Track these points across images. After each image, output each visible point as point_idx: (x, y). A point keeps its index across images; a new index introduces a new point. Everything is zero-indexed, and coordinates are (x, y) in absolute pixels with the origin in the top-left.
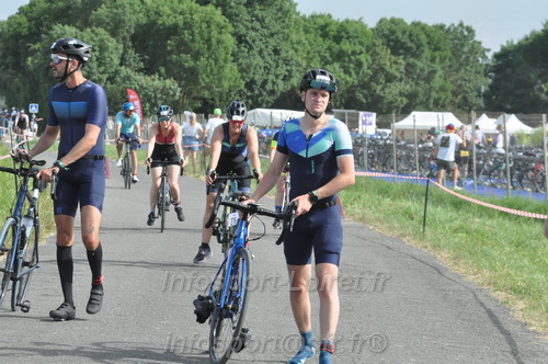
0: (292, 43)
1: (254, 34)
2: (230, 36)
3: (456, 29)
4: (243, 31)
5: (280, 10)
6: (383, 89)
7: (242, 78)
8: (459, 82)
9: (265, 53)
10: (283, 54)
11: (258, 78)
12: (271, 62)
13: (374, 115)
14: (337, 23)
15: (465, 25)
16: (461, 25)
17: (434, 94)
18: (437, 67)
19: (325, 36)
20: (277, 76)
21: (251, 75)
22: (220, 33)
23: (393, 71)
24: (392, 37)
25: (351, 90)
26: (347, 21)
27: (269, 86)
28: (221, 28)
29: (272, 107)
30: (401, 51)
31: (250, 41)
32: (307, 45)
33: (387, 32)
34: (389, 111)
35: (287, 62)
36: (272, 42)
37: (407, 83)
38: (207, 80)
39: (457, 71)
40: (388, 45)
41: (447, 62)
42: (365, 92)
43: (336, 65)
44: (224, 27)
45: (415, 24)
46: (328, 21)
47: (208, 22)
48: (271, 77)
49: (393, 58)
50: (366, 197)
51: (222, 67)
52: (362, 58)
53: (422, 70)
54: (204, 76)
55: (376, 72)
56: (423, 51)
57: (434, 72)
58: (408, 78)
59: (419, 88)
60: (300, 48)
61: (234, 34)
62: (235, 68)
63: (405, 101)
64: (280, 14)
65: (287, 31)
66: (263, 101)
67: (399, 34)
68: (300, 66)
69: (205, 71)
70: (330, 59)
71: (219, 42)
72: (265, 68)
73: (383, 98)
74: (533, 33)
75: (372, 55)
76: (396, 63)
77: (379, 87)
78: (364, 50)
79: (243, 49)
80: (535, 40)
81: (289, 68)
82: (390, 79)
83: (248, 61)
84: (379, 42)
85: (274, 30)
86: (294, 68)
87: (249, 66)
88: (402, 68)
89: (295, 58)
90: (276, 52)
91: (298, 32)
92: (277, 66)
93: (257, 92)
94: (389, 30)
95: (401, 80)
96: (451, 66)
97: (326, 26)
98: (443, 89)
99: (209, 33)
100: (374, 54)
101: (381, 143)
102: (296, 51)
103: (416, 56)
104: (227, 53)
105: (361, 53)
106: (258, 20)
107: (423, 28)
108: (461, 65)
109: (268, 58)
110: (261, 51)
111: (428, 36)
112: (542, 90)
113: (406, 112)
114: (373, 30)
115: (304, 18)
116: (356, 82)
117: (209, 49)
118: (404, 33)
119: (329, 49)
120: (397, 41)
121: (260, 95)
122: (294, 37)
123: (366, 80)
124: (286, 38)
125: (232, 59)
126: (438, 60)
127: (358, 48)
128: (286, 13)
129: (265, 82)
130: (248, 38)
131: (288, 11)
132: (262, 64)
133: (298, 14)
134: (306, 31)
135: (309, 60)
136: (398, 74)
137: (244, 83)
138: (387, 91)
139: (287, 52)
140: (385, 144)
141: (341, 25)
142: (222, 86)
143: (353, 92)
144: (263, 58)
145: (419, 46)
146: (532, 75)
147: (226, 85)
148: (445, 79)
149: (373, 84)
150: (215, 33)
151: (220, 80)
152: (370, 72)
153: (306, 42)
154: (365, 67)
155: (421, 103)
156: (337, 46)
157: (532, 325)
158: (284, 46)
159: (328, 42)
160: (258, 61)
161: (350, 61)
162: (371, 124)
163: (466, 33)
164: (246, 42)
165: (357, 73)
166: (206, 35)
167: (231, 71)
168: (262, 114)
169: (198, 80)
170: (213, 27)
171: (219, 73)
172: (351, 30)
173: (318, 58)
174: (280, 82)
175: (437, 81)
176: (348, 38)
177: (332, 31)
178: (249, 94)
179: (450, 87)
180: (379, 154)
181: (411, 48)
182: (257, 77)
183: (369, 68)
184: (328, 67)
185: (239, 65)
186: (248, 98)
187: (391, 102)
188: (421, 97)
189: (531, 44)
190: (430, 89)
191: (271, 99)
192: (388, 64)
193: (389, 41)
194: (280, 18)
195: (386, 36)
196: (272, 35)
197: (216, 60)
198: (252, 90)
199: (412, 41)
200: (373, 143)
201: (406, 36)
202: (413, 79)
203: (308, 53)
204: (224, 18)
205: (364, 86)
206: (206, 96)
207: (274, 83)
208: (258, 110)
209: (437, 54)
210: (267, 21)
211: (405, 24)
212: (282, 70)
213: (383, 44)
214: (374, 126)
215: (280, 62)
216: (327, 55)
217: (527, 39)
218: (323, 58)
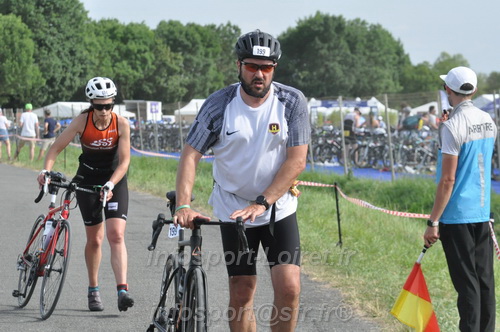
0: (85, 45)
1: (52, 38)
2: (31, 40)
3: (225, 28)
4: (43, 36)
5: (74, 16)
6: (166, 81)
7: (44, 76)
8: (230, 73)
9: (62, 54)
10: (78, 55)
11: (58, 76)
12: (68, 62)
13: (160, 104)
14: (123, 26)
15: (232, 24)
16: (229, 25)
17: (209, 84)
18: (211, 60)
19: (113, 37)
20: (74, 74)
21: (51, 74)
22: (22, 38)
23: (173, 66)
24: (171, 37)
25: (138, 84)
26: (132, 24)
27: (67, 83)
28: (22, 34)
29: (71, 100)
30: (179, 49)
31: (49, 44)
32: (99, 46)
33: (166, 33)
34: (172, 100)
35: (82, 61)
36: (68, 45)
37: (186, 75)
38: (13, 79)
39: (228, 63)
40: (168, 44)
41: (219, 57)
42: (151, 84)
43: (125, 62)
44: (25, 33)
45: (190, 25)
46: (116, 24)
47: (10, 29)
48: (69, 75)
49: (173, 54)
50: (160, 174)
51: (25, 68)
52: (147, 55)
53: (198, 64)
54: (10, 76)
55: (159, 67)
56: (198, 48)
57: (208, 65)
58: (187, 71)
59: (197, 80)
60: (92, 49)
61: (35, 39)
62: (37, 68)
63: (185, 91)
64: (73, 20)
65: (80, 35)
66: (63, 96)
67: (177, 34)
68: (94, 64)
69: (10, 72)
70: (119, 58)
71: (21, 46)
72: (63, 67)
73: (167, 89)
74: (289, 30)
75: (155, 53)
76: (175, 58)
77: (163, 80)
78: (148, 48)
79: (44, 51)
80: (291, 35)
81: (84, 66)
82: (171, 72)
83: (48, 62)
84: (160, 41)
85: (69, 34)
86: (88, 66)
87: (49, 66)
88: (181, 64)
89: (89, 58)
90: (72, 53)
91: (90, 36)
92: (74, 65)
93: (57, 88)
94: (169, 31)
95: (181, 73)
96: (222, 60)
97: (114, 29)
98: (216, 80)
99: (12, 38)
100: (157, 52)
101: (169, 127)
102: (90, 51)
103: (192, 52)
104: (29, 55)
105: (145, 51)
106: (54, 25)
107: (197, 28)
108: (231, 59)
109: (65, 59)
110: (58, 53)
111: (201, 35)
112: (299, 77)
113: (186, 100)
114: (154, 31)
115: (94, 23)
116: (143, 76)
117: (13, 52)
118: (181, 33)
119: (118, 49)
120: (175, 40)
121: (60, 90)
122: (87, 40)
123: (151, 74)
124: (80, 41)
125: (34, 60)
126: (211, 55)
127: (143, 47)
128: (79, 19)
129: (64, 79)
130: (47, 42)
131: (81, 18)
132: (60, 63)
133: (89, 20)
134: (97, 34)
135: (101, 59)
136: (178, 69)
137: (45, 81)
138: (170, 83)
139: (81, 52)
140: (172, 129)
141: (127, 28)
142: (26, 84)
143: (141, 85)
144: (61, 58)
145: (194, 44)
146: (290, 65)
147: (29, 83)
148: (218, 71)
149: (157, 77)
150: (17, 38)
151: (24, 79)
152: (154, 67)
153: (98, 44)
154: (150, 62)
155: (199, 92)
156: (125, 46)
157: (313, 276)
158: (79, 48)
159: (116, 43)
160: (56, 61)
161: (137, 58)
162: (157, 112)
163: (233, 31)
164: (46, 45)
165: (143, 69)
166: (9, 40)
167: (33, 71)
168: (63, 107)
169: (4, 79)
170: (15, 33)
171: (22, 73)
172: (135, 31)
173: (109, 58)
174: (76, 78)
175: (212, 73)
176: (134, 39)
177: (120, 33)
178: (50, 90)
179: (222, 77)
180: (167, 137)
181: (187, 46)
182: (56, 75)
183: (153, 64)
184: (118, 64)
185: (40, 65)
186: (50, 93)
187: (174, 93)
188: (199, 87)
189: (288, 39)
190: (206, 80)
191: (70, 94)
192: (169, 60)
193: (168, 40)
194: (73, 24)
195: (166, 36)
196: (68, 38)
197: (20, 62)
198: (53, 87)
199: (188, 40)
200: (162, 129)
201: (183, 36)
202: (191, 72)
203: (100, 53)
204: (24, 24)
205: (149, 79)
206: (12, 93)
207: (71, 80)
208: (60, 104)
209: (209, 50)
210: (62, 27)
211: (181, 25)
212: (78, 68)
213: (164, 43)
214: (160, 113)
215: (76, 62)
216: (116, 54)
217: (284, 35)
218: (113, 57)
